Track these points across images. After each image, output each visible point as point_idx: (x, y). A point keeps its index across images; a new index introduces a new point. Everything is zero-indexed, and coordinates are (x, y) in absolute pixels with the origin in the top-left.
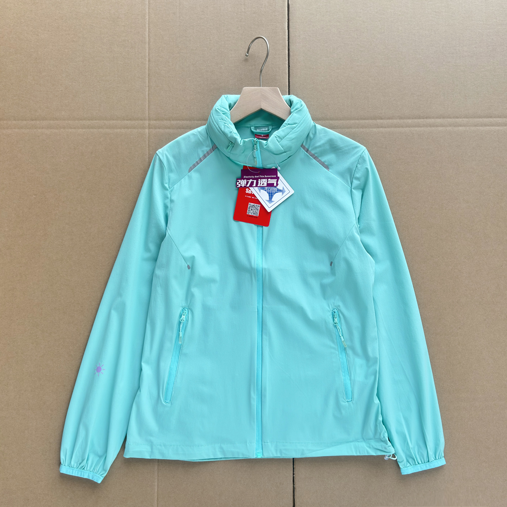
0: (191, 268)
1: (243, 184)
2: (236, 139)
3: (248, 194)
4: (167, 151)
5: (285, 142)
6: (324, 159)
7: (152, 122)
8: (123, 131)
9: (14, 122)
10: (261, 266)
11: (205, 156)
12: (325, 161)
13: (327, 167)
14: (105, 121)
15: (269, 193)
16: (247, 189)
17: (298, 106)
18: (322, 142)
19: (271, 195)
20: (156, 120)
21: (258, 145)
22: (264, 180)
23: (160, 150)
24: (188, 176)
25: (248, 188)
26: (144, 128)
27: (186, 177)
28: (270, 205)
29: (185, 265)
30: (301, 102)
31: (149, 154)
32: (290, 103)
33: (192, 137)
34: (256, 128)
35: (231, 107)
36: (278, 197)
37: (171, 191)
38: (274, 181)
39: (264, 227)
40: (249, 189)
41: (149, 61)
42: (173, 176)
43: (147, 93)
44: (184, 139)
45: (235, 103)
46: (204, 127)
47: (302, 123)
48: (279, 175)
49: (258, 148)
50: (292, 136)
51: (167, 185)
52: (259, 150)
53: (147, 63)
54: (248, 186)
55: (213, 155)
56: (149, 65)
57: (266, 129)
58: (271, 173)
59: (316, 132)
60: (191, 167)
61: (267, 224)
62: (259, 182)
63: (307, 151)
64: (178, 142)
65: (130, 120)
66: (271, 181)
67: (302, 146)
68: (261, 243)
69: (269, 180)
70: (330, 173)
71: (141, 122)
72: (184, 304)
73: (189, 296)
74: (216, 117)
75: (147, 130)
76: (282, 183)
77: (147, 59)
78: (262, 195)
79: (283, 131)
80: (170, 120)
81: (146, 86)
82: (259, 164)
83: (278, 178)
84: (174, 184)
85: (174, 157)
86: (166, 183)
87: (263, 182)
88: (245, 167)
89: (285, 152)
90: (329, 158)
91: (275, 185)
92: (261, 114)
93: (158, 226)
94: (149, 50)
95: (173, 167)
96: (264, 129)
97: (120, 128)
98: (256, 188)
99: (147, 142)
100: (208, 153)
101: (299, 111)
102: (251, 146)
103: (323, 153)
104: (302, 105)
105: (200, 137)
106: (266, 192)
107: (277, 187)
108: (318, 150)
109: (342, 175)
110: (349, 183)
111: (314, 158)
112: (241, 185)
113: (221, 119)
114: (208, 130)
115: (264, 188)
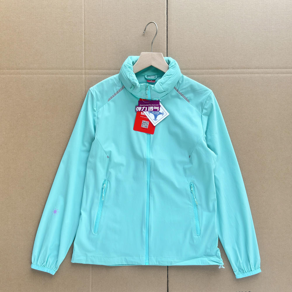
0: (109, 157)
1: (140, 109)
2: (136, 84)
3: (142, 115)
4: (96, 88)
5: (165, 86)
7: (87, 71)
8: (70, 76)
9: (7, 70)
10: (149, 157)
11: (118, 92)
12: (188, 97)
13: (188, 101)
14: (59, 70)
15: (155, 115)
17: (173, 64)
18: (187, 86)
19: (156, 116)
20: (89, 70)
21: (149, 87)
22: (152, 107)
23: (91, 88)
25: (142, 111)
26: (82, 74)
27: (107, 104)
28: (155, 122)
29: (106, 156)
30: (175, 62)
31: (85, 90)
32: (169, 63)
33: (110, 80)
34: (148, 76)
35: (133, 64)
36: (160, 118)
37: (98, 112)
38: (157, 108)
39: (151, 135)
41: (85, 34)
42: (99, 103)
43: (84, 53)
44: (106, 82)
45: (136, 61)
46: (117, 75)
47: (175, 75)
48: (160, 104)
49: (149, 89)
50: (169, 82)
51: (95, 109)
52: (149, 90)
53: (84, 35)
55: (122, 91)
56: (84, 37)
57: (154, 77)
58: (156, 103)
59: (183, 80)
61: (153, 133)
62: (149, 108)
63: (177, 91)
64: (102, 84)
65: (74, 69)
66: (155, 108)
67: (175, 88)
68: (149, 144)
70: (190, 104)
71: (80, 71)
72: (105, 178)
73: (108, 173)
74: (125, 69)
75: (84, 76)
76: (162, 109)
77: (84, 33)
78: (151, 116)
79: (164, 79)
80: (97, 69)
81: (83, 49)
82: (149, 97)
83: (160, 106)
84: (100, 108)
85: (100, 92)
86: (95, 107)
87: (151, 108)
88: (141, 99)
89: (164, 92)
90: (190, 95)
92: (151, 68)
93: (90, 132)
94: (85, 27)
95: (99, 98)
96: (152, 77)
97: (68, 74)
98: (147, 112)
99: (84, 83)
100: (120, 91)
101: (174, 67)
102: (145, 87)
103: (187, 92)
104: (175, 64)
105: (115, 81)
106: (153, 114)
107: (159, 111)
108: (184, 91)
109: (197, 106)
110: (200, 111)
111: (181, 95)
112: (138, 110)
113: (128, 71)
114: (120, 77)
115: (152, 112)
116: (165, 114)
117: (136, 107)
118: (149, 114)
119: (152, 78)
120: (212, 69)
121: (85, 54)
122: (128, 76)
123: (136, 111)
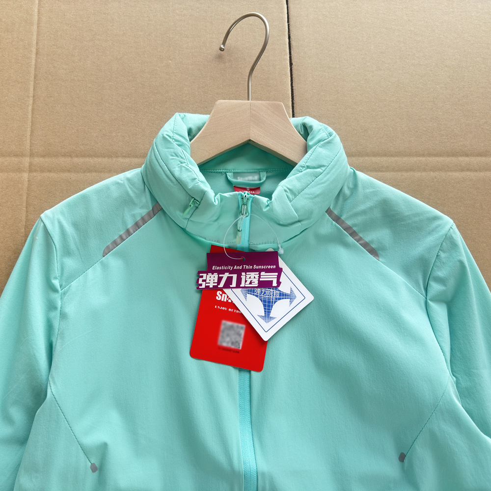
0: (100, 469)
1: (212, 282)
3: (221, 303)
4: (62, 213)
5: (302, 201)
6: (370, 237)
7: (37, 160)
11: (137, 226)
12: (372, 242)
13: (373, 252)
16: (219, 293)
18: (369, 204)
19: (268, 306)
20: (44, 156)
22: (253, 274)
23: (48, 212)
24: (102, 263)
25: (221, 289)
26: (19, 170)
27: (98, 266)
28: (267, 326)
31: (27, 220)
33: (113, 188)
34: (236, 174)
35: (191, 133)
36: (282, 310)
37: (65, 294)
38: (272, 277)
39: (253, 373)
40: (224, 293)
42: (71, 263)
43: (30, 108)
44: (98, 192)
45: (199, 129)
46: (137, 171)
48: (282, 264)
51: (56, 283)
54: (221, 285)
55: (153, 223)
57: (256, 177)
58: (266, 260)
60: (108, 247)
61: (259, 368)
62: (243, 278)
63: (337, 219)
64: (85, 198)
66: (266, 277)
67: (329, 211)
68: (247, 407)
69: (263, 273)
70: (381, 264)
71: (15, 160)
74: (164, 150)
75: (25, 175)
76: (288, 281)
78: (250, 306)
80: (71, 156)
82: (242, 242)
83: (279, 271)
84: (72, 277)
85: (75, 225)
86: (55, 278)
87: (251, 278)
88: (213, 247)
89: (299, 221)
90: (379, 235)
91: (275, 284)
92: (248, 149)
95: (73, 246)
96: (250, 178)
98: (238, 291)
100: (144, 220)
103: (370, 225)
104: (329, 135)
105: (129, 189)
106: (258, 299)
107: (279, 288)
108: (359, 220)
109: (407, 271)
110: (420, 288)
111: (351, 235)
112: (207, 285)
113: (174, 155)
114: (147, 175)
115: (254, 290)
116: (299, 297)
117: (199, 272)
118: (246, 297)
119: (252, 179)
120: (436, 155)
121: (33, 110)
122: (174, 169)
123: (200, 287)
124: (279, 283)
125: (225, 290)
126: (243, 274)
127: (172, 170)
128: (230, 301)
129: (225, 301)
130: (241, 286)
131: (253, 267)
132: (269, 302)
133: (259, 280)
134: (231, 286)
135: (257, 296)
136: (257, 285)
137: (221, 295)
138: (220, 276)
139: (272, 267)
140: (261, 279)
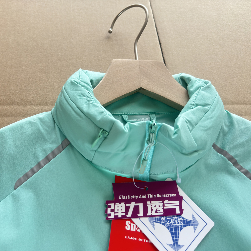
1: (120, 211)
3: (131, 233)
16: (128, 222)
19: (175, 233)
24: (13, 196)
34: (130, 117)
35: (93, 83)
40: (132, 222)
46: (48, 113)
48: (181, 193)
54: (129, 215)
55: (62, 156)
60: (19, 180)
62: (149, 206)
66: (170, 205)
83: (180, 199)
98: (146, 220)
111: (234, 164)
112: (116, 214)
113: (81, 95)
114: (57, 115)
115: (160, 219)
116: (201, 223)
117: (107, 202)
118: (153, 225)
122: (83, 106)
123: (109, 217)
124: (182, 210)
125: (133, 220)
126: (148, 203)
127: (81, 106)
128: (139, 231)
129: (134, 230)
130: (148, 215)
131: (156, 196)
132: (175, 230)
133: (163, 208)
134: (139, 215)
135: (164, 224)
136: (162, 214)
137: (130, 225)
138: (127, 205)
139: (173, 195)
140: (165, 208)
